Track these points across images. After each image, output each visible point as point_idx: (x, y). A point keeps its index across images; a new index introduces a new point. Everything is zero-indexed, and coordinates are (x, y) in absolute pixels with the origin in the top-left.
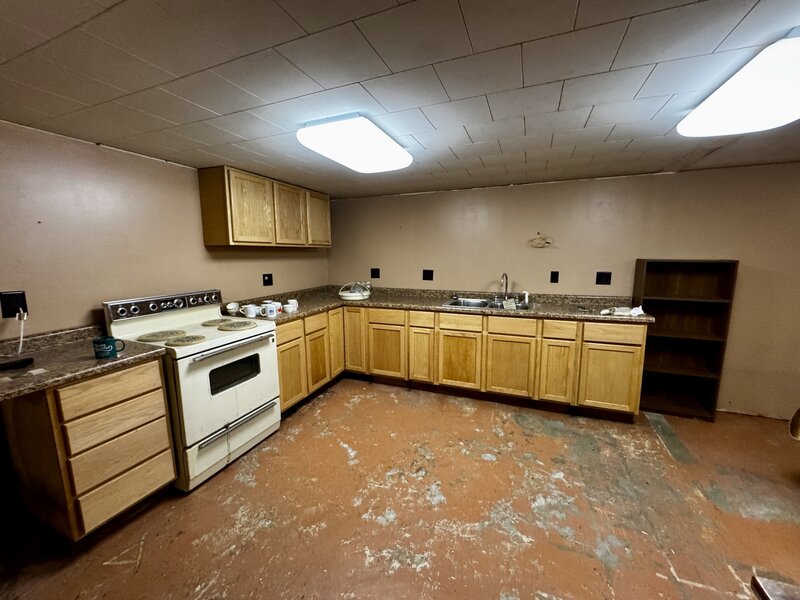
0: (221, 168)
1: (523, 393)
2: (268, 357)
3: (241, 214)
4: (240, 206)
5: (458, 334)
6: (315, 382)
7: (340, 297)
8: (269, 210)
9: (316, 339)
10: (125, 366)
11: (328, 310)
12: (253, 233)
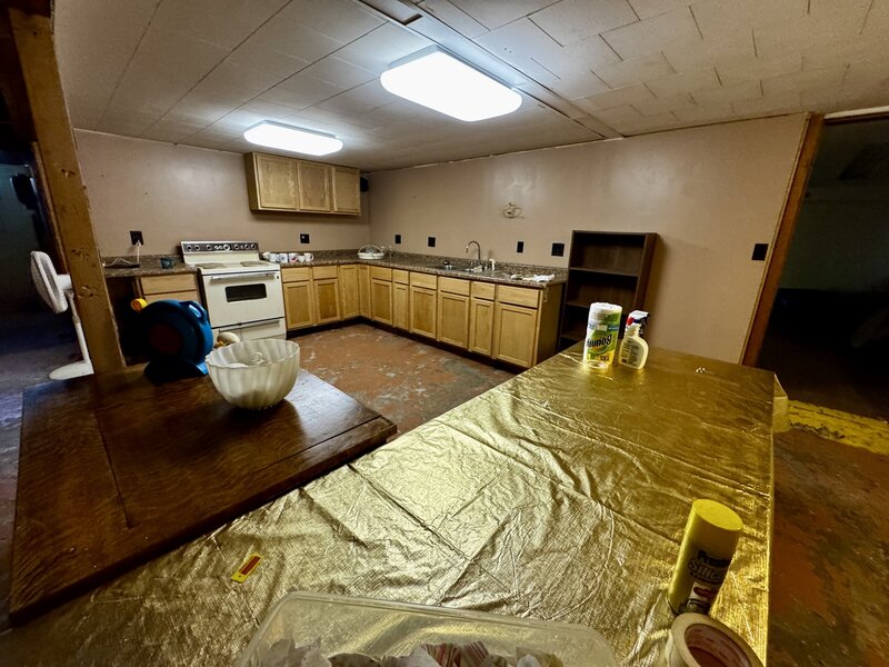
0: (251, 153)
1: (460, 344)
2: (274, 288)
3: (267, 188)
4: (266, 182)
5: (422, 291)
6: (323, 317)
7: (358, 257)
8: (292, 184)
9: (326, 286)
10: (173, 274)
11: (339, 264)
12: (278, 202)
